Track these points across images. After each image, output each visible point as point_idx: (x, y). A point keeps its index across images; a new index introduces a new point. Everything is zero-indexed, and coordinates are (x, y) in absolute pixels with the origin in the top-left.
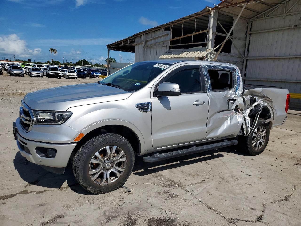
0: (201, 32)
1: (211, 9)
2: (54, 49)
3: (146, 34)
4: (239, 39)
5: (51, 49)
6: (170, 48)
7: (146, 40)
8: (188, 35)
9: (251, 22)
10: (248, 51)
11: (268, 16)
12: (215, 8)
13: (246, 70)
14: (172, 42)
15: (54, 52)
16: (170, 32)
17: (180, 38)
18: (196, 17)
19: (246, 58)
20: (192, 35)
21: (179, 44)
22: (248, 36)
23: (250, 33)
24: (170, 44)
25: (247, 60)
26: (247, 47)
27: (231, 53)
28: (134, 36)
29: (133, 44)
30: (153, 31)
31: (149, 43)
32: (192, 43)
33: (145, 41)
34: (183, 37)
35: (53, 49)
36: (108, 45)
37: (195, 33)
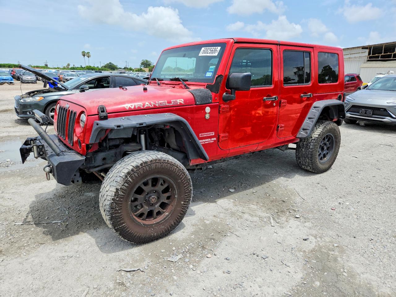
2: (86, 52)
5: (83, 52)
8: (388, 54)
14: (370, 58)
16: (367, 51)
17: (380, 55)
20: (393, 53)
21: (379, 58)
24: (367, 59)
32: (392, 58)
34: (383, 54)
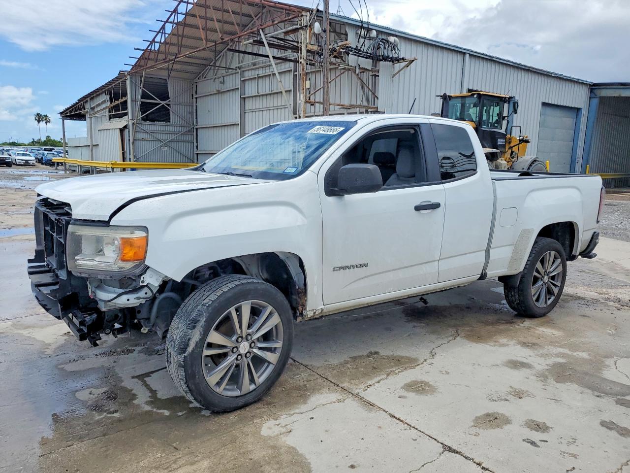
0: (124, 99)
1: (126, 73)
3: (90, 100)
4: (180, 104)
5: (38, 114)
6: (110, 118)
7: (92, 106)
8: (117, 102)
9: (196, 84)
10: (197, 118)
11: (205, 78)
12: (129, 73)
13: (197, 142)
15: (44, 122)
18: (119, 81)
19: (197, 127)
20: (119, 102)
21: (113, 113)
22: (194, 100)
23: (196, 96)
24: (110, 112)
25: (197, 129)
26: (195, 114)
27: (171, 120)
28: (80, 100)
29: (83, 112)
30: (95, 95)
31: (96, 110)
32: (120, 112)
33: (91, 108)
34: (114, 104)
35: (41, 115)
36: (61, 113)
37: (121, 100)
